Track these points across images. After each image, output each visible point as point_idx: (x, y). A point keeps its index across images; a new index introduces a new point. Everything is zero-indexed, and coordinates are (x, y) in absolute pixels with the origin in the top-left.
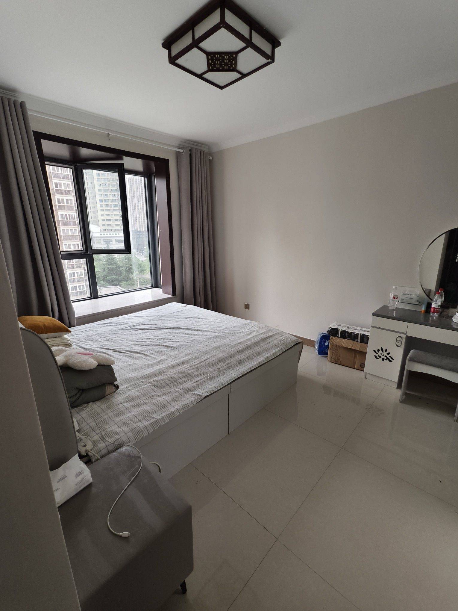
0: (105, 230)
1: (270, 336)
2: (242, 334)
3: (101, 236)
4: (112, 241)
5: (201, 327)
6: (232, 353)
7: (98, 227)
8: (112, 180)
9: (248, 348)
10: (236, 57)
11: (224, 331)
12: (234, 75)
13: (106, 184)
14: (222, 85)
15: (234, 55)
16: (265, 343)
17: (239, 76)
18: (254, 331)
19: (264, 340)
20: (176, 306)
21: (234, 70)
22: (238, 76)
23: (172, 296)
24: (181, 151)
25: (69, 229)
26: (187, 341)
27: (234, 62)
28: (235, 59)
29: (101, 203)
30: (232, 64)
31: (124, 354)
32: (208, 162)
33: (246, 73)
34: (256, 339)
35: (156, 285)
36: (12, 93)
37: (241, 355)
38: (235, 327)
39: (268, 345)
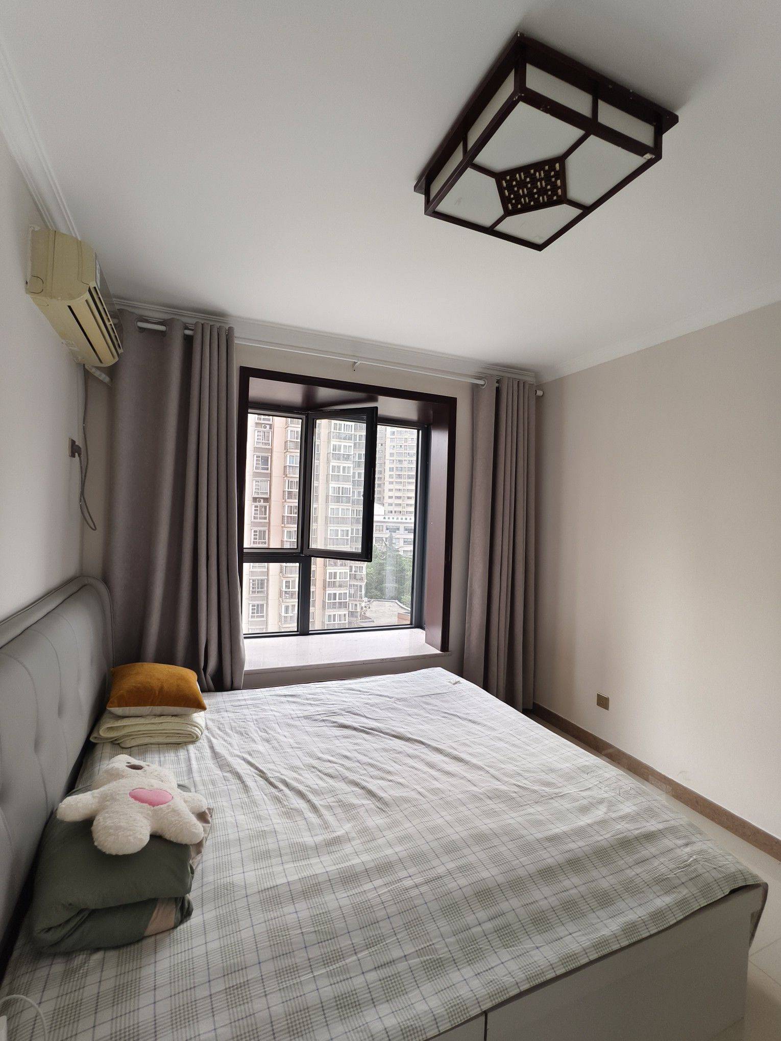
0: (391, 512)
1: (650, 837)
2: (566, 804)
3: (384, 520)
4: (398, 529)
5: (470, 750)
6: (521, 872)
7: (382, 507)
8: (410, 439)
9: (575, 864)
10: (563, 167)
11: (520, 778)
12: (565, 213)
13: (401, 446)
14: (540, 241)
15: (557, 166)
16: (630, 860)
17: (578, 212)
18: (601, 802)
19: (626, 844)
20: (442, 677)
21: (564, 200)
22: (576, 212)
23: (440, 652)
24: (481, 382)
25: (341, 508)
26: (421, 790)
27: (559, 182)
28: (562, 175)
29: (391, 473)
30: (555, 188)
31: (273, 790)
32: (533, 402)
33: (591, 204)
34: (604, 837)
35: (418, 623)
36: (222, 318)
37: (547, 891)
38: (552, 770)
39: (638, 870)
